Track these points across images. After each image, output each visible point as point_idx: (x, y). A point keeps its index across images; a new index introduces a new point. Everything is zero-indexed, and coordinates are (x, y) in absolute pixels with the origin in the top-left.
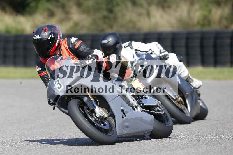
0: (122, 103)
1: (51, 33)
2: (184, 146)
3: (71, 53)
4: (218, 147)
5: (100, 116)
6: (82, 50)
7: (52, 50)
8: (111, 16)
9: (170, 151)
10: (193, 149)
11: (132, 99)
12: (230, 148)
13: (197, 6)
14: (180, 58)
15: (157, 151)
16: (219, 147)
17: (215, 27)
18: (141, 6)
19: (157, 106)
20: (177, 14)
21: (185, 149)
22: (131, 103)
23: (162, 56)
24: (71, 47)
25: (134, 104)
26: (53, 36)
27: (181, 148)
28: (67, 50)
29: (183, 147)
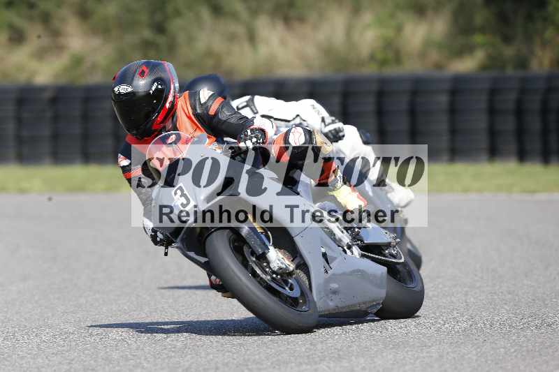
0: (322, 240)
1: (156, 80)
2: (341, 353)
3: (199, 126)
4: (421, 355)
5: (281, 268)
6: (224, 119)
7: (157, 117)
8: (161, 40)
9: (307, 364)
10: (362, 360)
11: (339, 229)
12: (452, 355)
13: (367, 17)
14: (366, 137)
15: (277, 365)
16: (425, 354)
17: (412, 67)
18: (234, 16)
19: (388, 245)
20: (321, 35)
21: (345, 361)
22: (337, 238)
23: (330, 131)
24: (199, 111)
25: (344, 240)
26: (160, 87)
27: (333, 357)
28: (189, 118)
29: (339, 355)
